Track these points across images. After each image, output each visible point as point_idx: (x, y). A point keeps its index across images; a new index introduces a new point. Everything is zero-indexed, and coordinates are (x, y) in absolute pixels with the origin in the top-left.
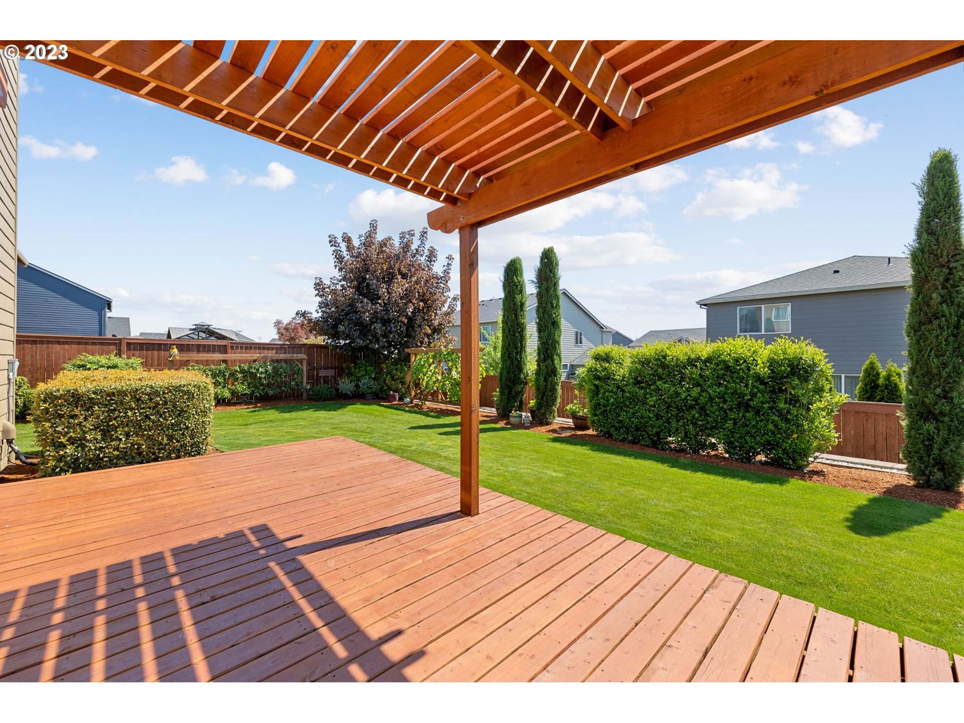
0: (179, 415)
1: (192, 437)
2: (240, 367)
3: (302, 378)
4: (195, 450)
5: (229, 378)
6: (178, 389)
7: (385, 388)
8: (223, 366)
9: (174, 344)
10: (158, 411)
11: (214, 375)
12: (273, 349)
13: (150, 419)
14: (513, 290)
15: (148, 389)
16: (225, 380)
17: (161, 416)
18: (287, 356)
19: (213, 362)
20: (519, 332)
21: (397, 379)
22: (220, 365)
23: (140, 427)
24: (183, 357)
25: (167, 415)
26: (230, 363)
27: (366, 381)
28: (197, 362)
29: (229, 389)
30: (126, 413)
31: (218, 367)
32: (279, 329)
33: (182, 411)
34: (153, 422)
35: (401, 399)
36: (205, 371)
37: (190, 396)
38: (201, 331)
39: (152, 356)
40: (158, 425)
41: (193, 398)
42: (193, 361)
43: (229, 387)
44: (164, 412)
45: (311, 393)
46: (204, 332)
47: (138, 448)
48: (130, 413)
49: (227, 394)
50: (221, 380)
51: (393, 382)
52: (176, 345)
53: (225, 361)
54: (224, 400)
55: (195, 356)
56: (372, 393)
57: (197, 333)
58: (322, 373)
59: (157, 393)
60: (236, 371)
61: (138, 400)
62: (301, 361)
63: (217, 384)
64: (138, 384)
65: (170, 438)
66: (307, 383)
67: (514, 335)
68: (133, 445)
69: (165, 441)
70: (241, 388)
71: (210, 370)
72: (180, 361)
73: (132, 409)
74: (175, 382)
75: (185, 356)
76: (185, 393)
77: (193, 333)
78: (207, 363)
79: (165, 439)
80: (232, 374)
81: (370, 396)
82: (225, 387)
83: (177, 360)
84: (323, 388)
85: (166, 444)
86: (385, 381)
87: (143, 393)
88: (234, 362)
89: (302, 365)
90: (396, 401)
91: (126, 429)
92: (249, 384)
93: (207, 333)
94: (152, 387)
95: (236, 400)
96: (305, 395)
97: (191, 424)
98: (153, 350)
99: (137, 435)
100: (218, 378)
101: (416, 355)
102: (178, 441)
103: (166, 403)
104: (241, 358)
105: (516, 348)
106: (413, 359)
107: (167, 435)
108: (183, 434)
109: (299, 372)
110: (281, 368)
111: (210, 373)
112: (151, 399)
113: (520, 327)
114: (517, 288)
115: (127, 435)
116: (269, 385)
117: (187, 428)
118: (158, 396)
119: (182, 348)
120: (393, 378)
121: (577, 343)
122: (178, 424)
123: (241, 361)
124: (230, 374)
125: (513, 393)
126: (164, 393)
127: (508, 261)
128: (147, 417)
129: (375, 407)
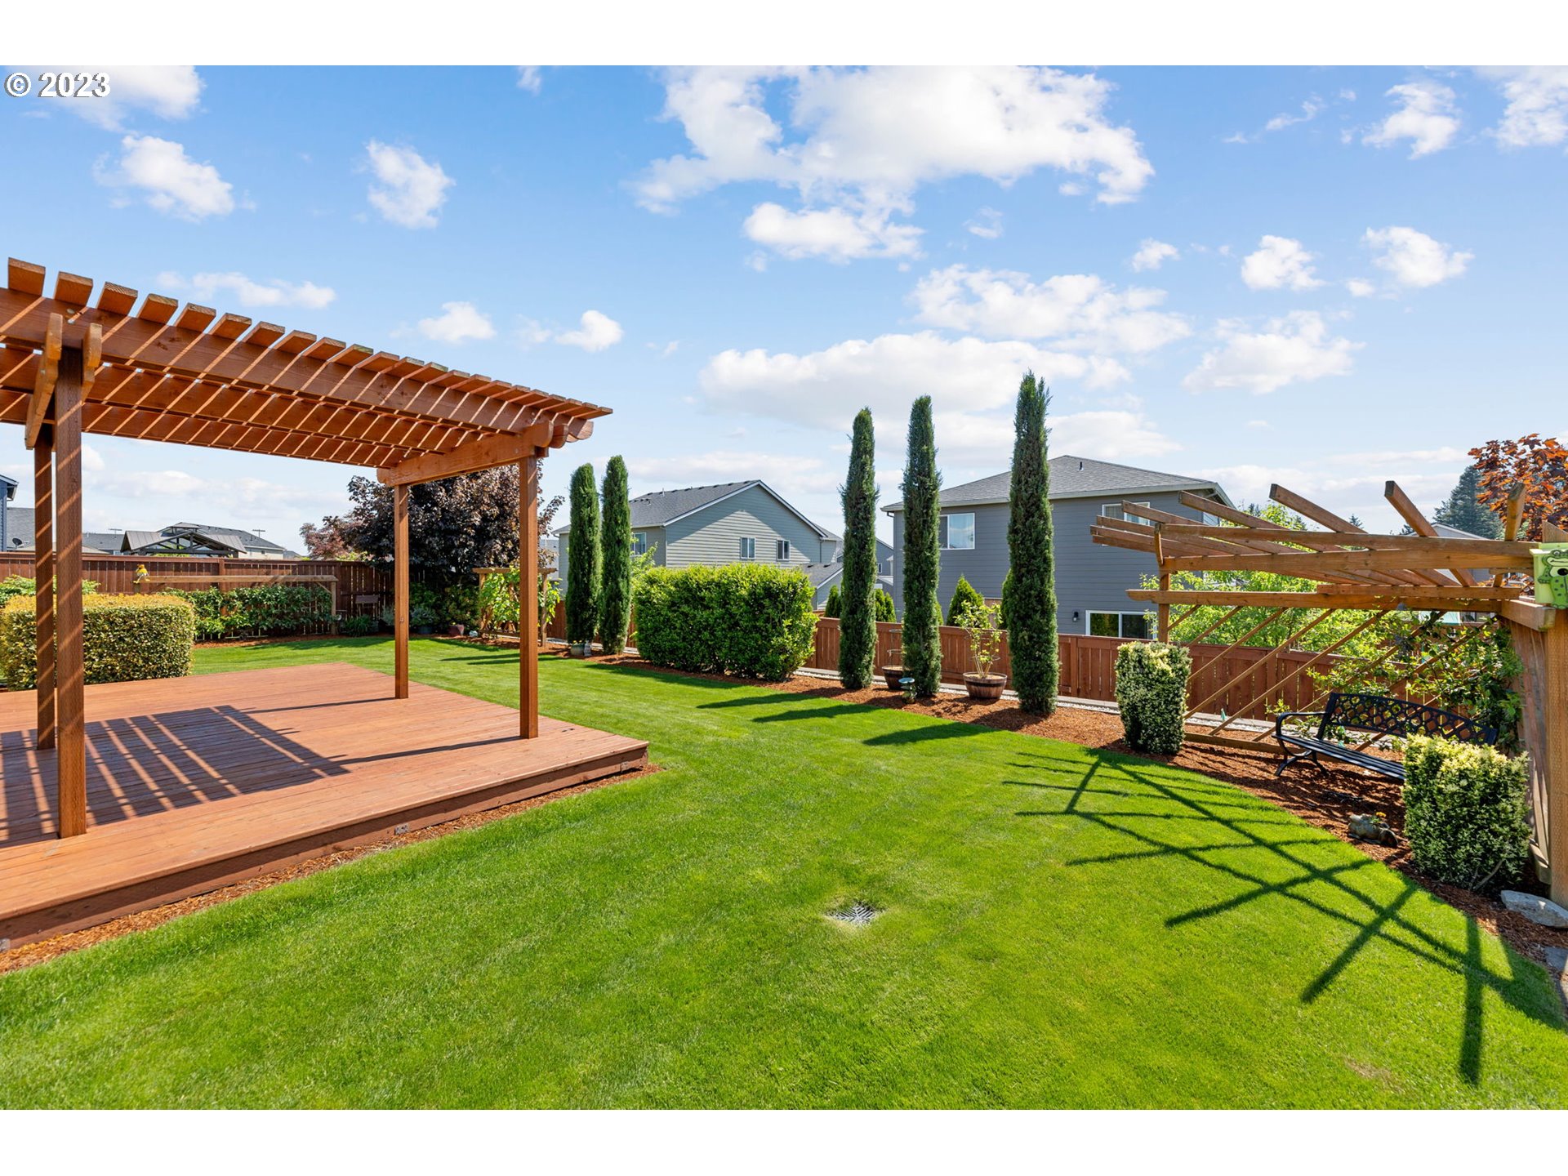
0: (155, 638)
1: (170, 659)
2: (238, 592)
3: (330, 607)
4: (175, 671)
5: (222, 607)
6: (154, 612)
7: (448, 619)
8: (213, 591)
9: (141, 563)
10: (133, 634)
11: (200, 603)
12: (288, 567)
13: (124, 641)
14: (580, 502)
15: (122, 613)
16: (216, 608)
17: (136, 639)
18: (308, 578)
19: (199, 586)
20: (587, 551)
21: (465, 607)
22: (209, 589)
23: (114, 649)
24: (154, 579)
25: (143, 637)
26: (224, 586)
27: (420, 610)
28: (176, 586)
29: (221, 620)
30: (99, 635)
31: (207, 593)
32: (308, 537)
33: (159, 634)
34: (128, 644)
35: (466, 633)
36: (187, 598)
37: (168, 619)
38: (183, 537)
39: (110, 577)
40: (132, 648)
41: (171, 621)
42: (169, 584)
43: (223, 617)
44: (139, 635)
45: (342, 626)
46: (188, 539)
47: (112, 669)
48: (103, 635)
49: (219, 626)
50: (211, 609)
51: (459, 612)
52: (145, 563)
53: (215, 585)
54: (215, 635)
55: (171, 577)
56: (428, 625)
57: (175, 541)
58: (362, 600)
59: (132, 617)
60: (234, 598)
61: (112, 623)
62: (328, 584)
63: (203, 614)
64: (112, 608)
65: (146, 660)
66: (337, 613)
67: (580, 554)
68: (106, 666)
69: (141, 662)
70: (239, 618)
71: (194, 596)
72: (151, 584)
73: (105, 631)
74: (151, 606)
75: (158, 578)
76: (162, 617)
77: (169, 541)
78: (190, 587)
79: (141, 661)
80: (227, 602)
81: (426, 629)
82: (216, 618)
83: (146, 584)
84: (360, 619)
85: (141, 667)
86: (447, 610)
87: (116, 616)
88: (230, 585)
89: (330, 590)
90: (459, 634)
91: (100, 650)
92: (251, 615)
93: (192, 539)
94: (126, 611)
95: (232, 634)
96: (334, 629)
97: (169, 647)
98: (110, 569)
99: (111, 656)
100: (205, 606)
101: (486, 575)
102: (154, 664)
103: (141, 626)
104: (240, 581)
105: (583, 570)
106: (482, 581)
107: (142, 658)
108: (160, 657)
109: (325, 599)
110: (299, 593)
111: (194, 600)
112: (125, 622)
113: (588, 545)
114: (584, 501)
115: (101, 656)
116: (281, 616)
117: (164, 651)
118: (132, 619)
119: (152, 567)
120: (459, 606)
121: (780, 556)
122: (154, 647)
123: (240, 585)
124: (224, 601)
125: (579, 620)
126: (139, 616)
127: (576, 468)
128: (121, 639)
129: (427, 642)
